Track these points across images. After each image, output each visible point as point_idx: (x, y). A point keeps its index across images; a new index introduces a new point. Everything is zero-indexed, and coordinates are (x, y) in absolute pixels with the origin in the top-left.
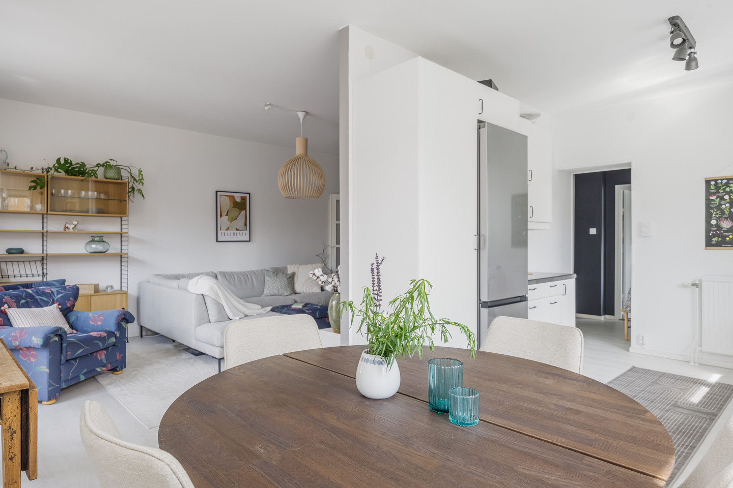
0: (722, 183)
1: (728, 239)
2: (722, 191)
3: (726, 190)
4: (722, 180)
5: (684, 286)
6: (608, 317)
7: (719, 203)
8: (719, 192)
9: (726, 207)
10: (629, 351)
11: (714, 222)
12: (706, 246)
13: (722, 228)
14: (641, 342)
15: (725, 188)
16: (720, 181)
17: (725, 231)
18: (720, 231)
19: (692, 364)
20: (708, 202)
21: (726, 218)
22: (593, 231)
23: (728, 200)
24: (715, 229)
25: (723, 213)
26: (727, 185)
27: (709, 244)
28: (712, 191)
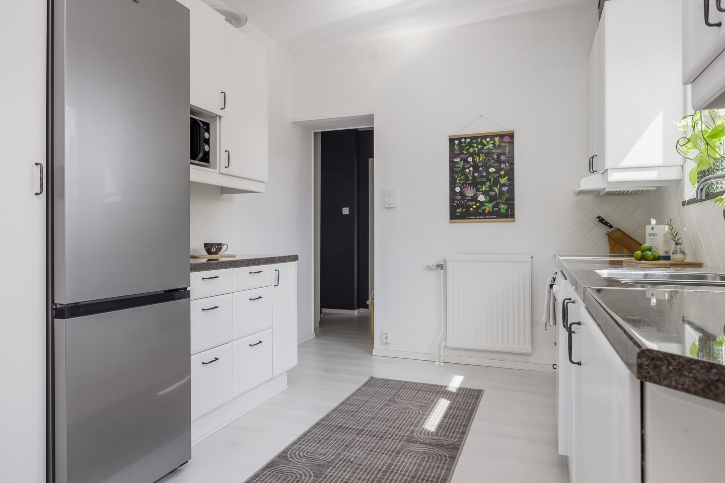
0: (465, 141)
1: (471, 209)
2: (466, 152)
3: (470, 151)
4: (466, 138)
5: (429, 268)
6: (362, 310)
7: (463, 166)
8: (462, 154)
9: (470, 171)
10: (372, 354)
11: (458, 189)
12: (451, 218)
13: (467, 196)
14: (385, 341)
15: (469, 149)
16: (463, 140)
17: (469, 201)
18: (464, 200)
19: (437, 363)
20: (452, 165)
21: (470, 185)
22: (346, 211)
23: (472, 163)
24: (459, 197)
25: (467, 179)
26: (470, 145)
27: (453, 216)
28: (456, 152)
